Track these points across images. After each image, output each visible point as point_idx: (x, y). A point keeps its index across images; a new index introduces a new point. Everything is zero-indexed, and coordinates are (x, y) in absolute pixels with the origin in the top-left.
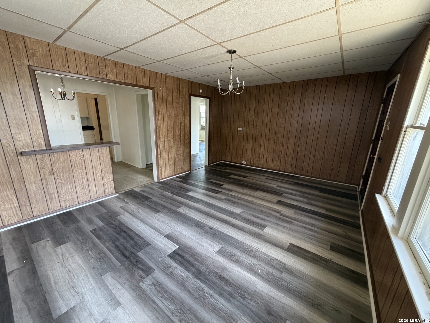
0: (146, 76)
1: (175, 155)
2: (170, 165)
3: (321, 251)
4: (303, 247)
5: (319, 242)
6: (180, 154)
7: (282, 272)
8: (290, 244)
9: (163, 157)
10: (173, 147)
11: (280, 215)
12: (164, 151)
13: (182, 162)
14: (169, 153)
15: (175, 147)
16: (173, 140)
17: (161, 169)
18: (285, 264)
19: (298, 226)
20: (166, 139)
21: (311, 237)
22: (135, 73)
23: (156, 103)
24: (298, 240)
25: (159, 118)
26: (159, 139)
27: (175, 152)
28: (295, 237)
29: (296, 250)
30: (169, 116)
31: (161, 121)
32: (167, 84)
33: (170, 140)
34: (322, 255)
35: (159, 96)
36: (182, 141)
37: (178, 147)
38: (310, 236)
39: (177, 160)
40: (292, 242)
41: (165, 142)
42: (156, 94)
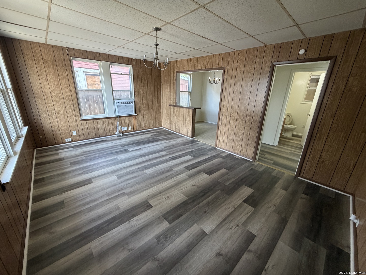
0: (220, 59)
1: (236, 133)
2: (228, 139)
3: (70, 195)
4: (83, 187)
5: (75, 199)
6: (242, 135)
7: (84, 171)
8: (92, 182)
9: (223, 129)
10: (235, 124)
11: (124, 192)
12: (225, 124)
13: (244, 144)
14: (230, 129)
15: (237, 124)
16: (236, 117)
17: (219, 138)
18: (85, 174)
19: (101, 197)
20: (229, 114)
21: (83, 198)
22: (212, 59)
23: (225, 80)
24: (90, 188)
25: (226, 93)
26: (222, 112)
27: (237, 130)
28: (93, 188)
29: (86, 183)
30: (236, 92)
31: (227, 97)
32: (239, 59)
33: (233, 116)
34: (68, 192)
35: (229, 73)
36: (247, 122)
37: (240, 126)
38: (85, 197)
39: (237, 138)
40: (92, 184)
41: (228, 117)
42: (226, 73)
